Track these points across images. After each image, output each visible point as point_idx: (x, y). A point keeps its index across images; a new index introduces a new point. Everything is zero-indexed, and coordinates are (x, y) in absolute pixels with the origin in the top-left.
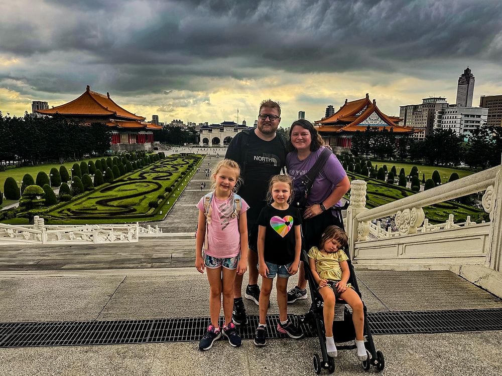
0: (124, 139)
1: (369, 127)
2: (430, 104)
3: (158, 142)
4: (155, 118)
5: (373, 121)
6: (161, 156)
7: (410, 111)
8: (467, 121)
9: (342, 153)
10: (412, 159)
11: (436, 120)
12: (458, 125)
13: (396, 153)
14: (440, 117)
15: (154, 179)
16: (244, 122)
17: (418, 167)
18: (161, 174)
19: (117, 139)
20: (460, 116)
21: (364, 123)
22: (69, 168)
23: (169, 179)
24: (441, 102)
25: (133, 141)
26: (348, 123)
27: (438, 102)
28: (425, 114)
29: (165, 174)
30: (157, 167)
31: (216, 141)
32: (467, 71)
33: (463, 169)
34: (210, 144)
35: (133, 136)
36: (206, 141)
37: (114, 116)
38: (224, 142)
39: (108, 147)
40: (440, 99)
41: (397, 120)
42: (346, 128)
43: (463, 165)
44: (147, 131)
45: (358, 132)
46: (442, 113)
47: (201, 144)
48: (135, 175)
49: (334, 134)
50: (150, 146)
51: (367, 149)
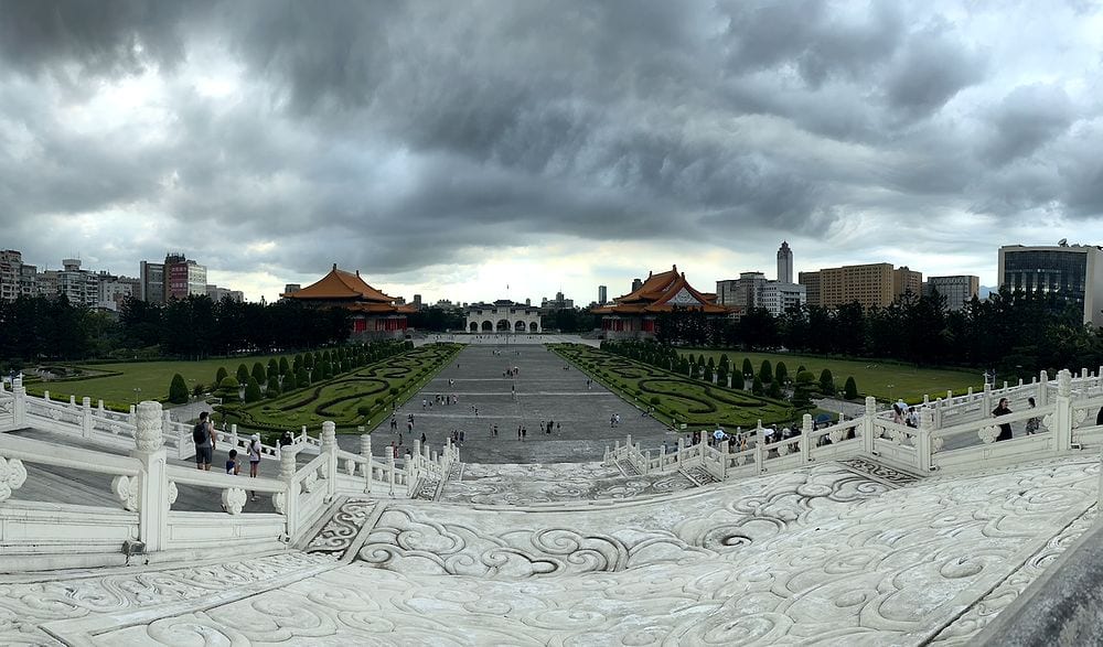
0: (371, 324)
1: (675, 306)
2: (749, 279)
3: (412, 329)
4: (418, 298)
5: (682, 299)
6: (409, 346)
7: (728, 288)
8: (787, 299)
9: (646, 339)
10: (728, 344)
11: (756, 297)
12: (778, 299)
13: (710, 336)
14: (759, 294)
15: (385, 376)
16: (528, 300)
17: (728, 354)
18: (397, 370)
19: (363, 324)
20: (779, 294)
21: (673, 300)
22: (291, 360)
23: (403, 377)
24: (760, 277)
25: (382, 327)
26: (654, 301)
27: (755, 277)
28: (744, 290)
29: (402, 370)
30: (398, 361)
31: (487, 326)
32: (785, 245)
33: (783, 353)
34: (480, 330)
35: (382, 321)
36: (474, 326)
37: (360, 298)
38: (498, 327)
39: (348, 334)
40: (758, 273)
41: (712, 297)
42: (652, 307)
43: (784, 349)
44: (399, 314)
45: (663, 312)
46: (762, 289)
47: (468, 330)
48: (365, 372)
49: (635, 314)
50: (401, 333)
51: (675, 334)
